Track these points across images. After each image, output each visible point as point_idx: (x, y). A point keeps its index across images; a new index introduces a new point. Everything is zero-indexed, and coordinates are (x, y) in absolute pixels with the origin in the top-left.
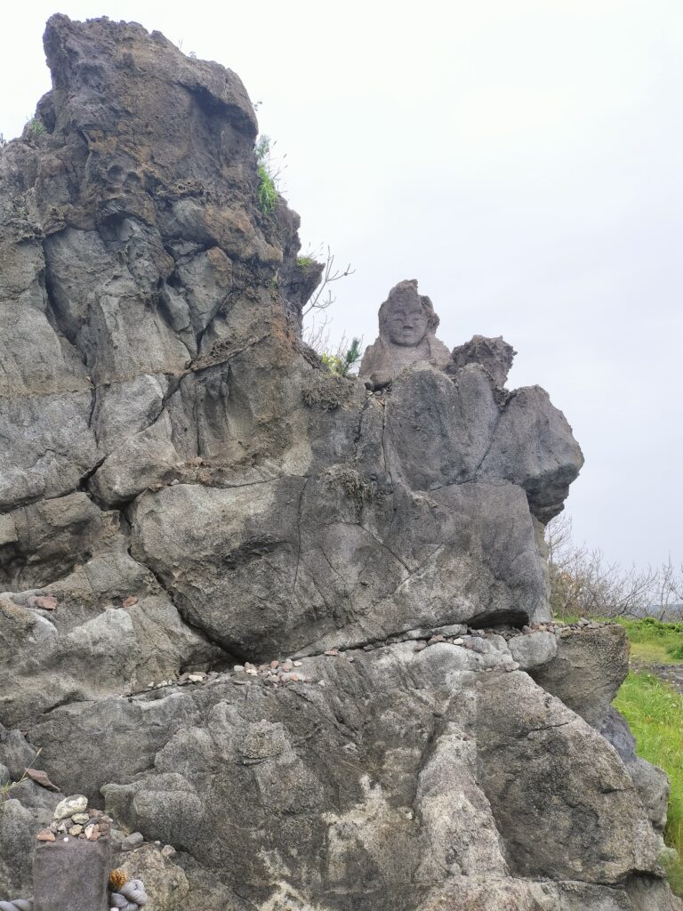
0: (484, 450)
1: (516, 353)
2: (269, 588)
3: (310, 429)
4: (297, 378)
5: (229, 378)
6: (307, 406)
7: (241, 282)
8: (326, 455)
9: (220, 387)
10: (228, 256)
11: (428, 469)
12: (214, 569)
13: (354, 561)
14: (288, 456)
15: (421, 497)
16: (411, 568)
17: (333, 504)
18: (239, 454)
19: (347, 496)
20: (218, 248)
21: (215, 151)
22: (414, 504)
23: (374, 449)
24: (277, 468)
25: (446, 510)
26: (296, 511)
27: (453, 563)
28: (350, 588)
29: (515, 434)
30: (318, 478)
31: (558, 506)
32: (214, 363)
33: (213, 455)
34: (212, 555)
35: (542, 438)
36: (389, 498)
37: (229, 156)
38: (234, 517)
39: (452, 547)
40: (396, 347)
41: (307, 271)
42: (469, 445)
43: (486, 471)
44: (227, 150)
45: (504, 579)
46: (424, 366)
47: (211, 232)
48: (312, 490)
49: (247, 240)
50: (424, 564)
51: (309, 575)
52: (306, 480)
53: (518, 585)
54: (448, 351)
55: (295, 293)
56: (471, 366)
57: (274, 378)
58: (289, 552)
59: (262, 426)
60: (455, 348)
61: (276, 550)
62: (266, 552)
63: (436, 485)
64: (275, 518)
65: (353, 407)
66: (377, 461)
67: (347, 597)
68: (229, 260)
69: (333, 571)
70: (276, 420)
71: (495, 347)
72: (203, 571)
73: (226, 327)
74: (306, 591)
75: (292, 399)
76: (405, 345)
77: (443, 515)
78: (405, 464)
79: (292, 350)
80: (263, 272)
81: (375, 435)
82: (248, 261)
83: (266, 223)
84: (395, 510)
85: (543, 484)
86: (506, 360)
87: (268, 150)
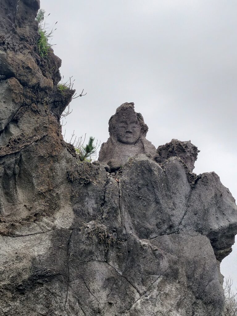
0: (183, 212)
1: (199, 151)
2: (48, 307)
3: (72, 197)
4: (64, 163)
5: (20, 162)
6: (70, 181)
7: (28, 100)
8: (83, 214)
9: (14, 168)
10: (21, 83)
11: (148, 225)
12: (9, 294)
13: (104, 287)
14: (58, 215)
15: (146, 243)
16: (141, 292)
17: (91, 248)
18: (25, 214)
19: (99, 243)
20: (14, 78)
21: (12, 17)
22: (142, 247)
23: (114, 211)
24: (52, 223)
25: (162, 252)
26: (66, 252)
27: (168, 288)
28: (101, 306)
29: (202, 203)
30: (80, 230)
31: (228, 250)
32: (11, 152)
33: (7, 214)
34: (9, 285)
35: (218, 205)
36: (125, 244)
37: (21, 21)
38: (24, 257)
39: (167, 277)
40: (121, 144)
41: (63, 94)
42: (174, 209)
43: (185, 226)
44: (20, 17)
45: (201, 299)
46: (143, 157)
47: (10, 68)
48: (76, 238)
49: (33, 74)
50: (150, 289)
51: (75, 298)
52: (71, 231)
53: (211, 302)
54: (155, 148)
55: (56, 107)
56: (173, 158)
57: (49, 163)
58: (62, 281)
59: (41, 195)
60: (159, 147)
61: (53, 280)
62: (47, 282)
63: (154, 235)
64: (52, 257)
65: (99, 183)
66: (116, 219)
67: (99, 312)
68: (21, 86)
69: (91, 294)
70: (50, 190)
71: (186, 147)
72: (2, 296)
73: (17, 129)
74: (73, 309)
75: (60, 176)
76: (127, 143)
77: (161, 256)
78: (134, 221)
79: (61, 145)
80: (41, 94)
81: (115, 202)
82: (33, 87)
83: (43, 64)
84: (129, 252)
85: (220, 235)
86: (193, 155)
87: (43, 18)
